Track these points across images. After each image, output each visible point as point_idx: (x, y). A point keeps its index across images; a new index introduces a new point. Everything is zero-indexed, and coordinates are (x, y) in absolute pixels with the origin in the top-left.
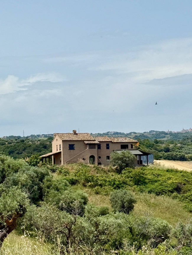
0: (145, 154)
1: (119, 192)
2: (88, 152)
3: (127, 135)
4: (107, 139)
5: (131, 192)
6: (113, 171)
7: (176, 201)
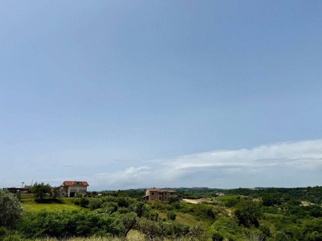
0: (179, 196)
1: (170, 212)
2: (159, 196)
3: (172, 189)
4: (165, 191)
5: (175, 212)
6: (167, 203)
7: (191, 216)
